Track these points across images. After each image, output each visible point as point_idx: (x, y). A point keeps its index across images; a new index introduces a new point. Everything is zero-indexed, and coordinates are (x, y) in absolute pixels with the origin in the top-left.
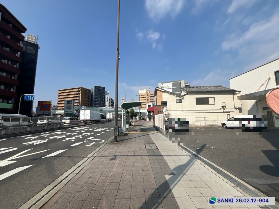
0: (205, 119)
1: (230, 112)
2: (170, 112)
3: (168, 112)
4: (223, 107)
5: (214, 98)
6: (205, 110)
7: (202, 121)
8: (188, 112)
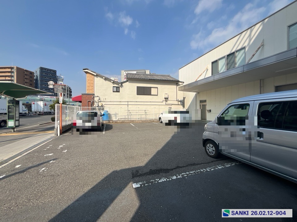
0: (146, 113)
1: (172, 104)
2: (104, 103)
3: (101, 103)
4: (165, 98)
5: (157, 88)
6: (147, 102)
7: (142, 114)
8: (127, 103)
